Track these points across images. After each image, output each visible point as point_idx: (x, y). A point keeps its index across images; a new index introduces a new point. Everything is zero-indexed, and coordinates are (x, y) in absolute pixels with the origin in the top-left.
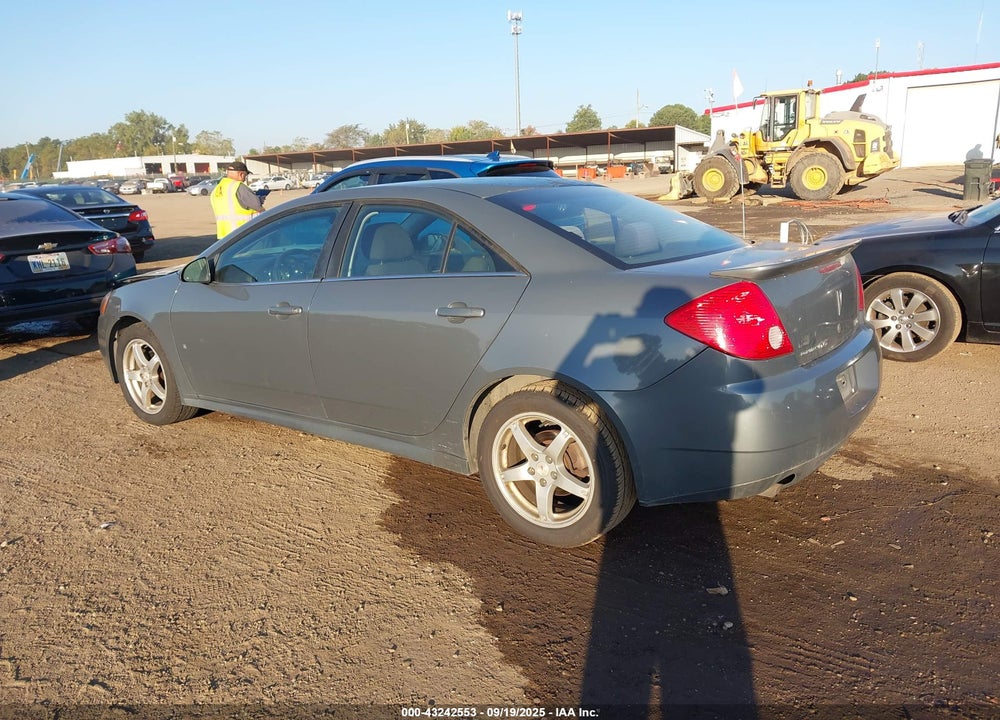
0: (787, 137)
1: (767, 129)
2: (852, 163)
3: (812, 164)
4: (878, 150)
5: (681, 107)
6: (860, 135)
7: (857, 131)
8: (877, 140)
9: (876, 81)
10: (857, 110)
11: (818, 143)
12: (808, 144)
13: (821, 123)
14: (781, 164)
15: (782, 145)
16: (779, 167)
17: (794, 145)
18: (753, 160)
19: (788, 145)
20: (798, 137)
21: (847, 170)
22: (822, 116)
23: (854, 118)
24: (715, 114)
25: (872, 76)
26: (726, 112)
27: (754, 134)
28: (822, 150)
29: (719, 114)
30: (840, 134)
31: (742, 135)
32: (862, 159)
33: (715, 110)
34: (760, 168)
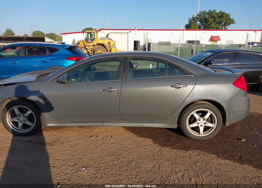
0: (92, 42)
1: (87, 40)
2: (108, 50)
3: (99, 49)
4: (114, 47)
5: (40, 32)
6: (109, 43)
7: (108, 42)
8: (113, 45)
9: (102, 30)
10: (108, 37)
11: (100, 44)
12: (98, 44)
13: (100, 40)
14: (91, 49)
15: (91, 44)
16: (91, 50)
17: (94, 44)
18: (84, 47)
19: (93, 44)
20: (95, 43)
21: (107, 51)
22: (100, 38)
23: (107, 39)
24: (63, 35)
25: (101, 29)
26: (66, 35)
27: (83, 41)
28: (101, 46)
29: (64, 35)
30: (104, 43)
31: (80, 41)
32: (110, 49)
33: (63, 34)
34: (85, 50)
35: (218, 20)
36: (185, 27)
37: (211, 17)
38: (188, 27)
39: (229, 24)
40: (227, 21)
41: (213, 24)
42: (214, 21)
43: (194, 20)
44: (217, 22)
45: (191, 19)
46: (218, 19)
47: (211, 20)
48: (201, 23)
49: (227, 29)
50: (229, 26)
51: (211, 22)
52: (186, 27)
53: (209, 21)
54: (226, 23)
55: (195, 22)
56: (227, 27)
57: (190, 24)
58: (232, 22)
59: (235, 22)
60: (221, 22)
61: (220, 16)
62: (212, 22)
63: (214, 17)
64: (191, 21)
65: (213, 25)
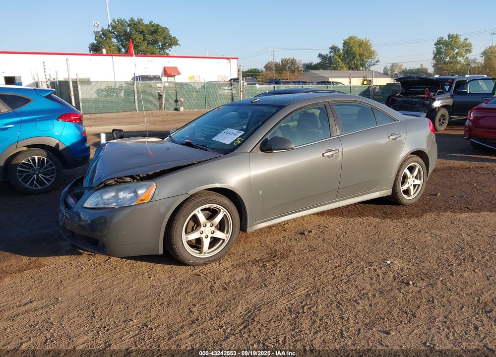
35: (151, 38)
36: (89, 48)
37: (137, 31)
38: (96, 49)
39: (170, 45)
40: (166, 40)
41: (143, 44)
42: (145, 40)
43: (104, 34)
44: (149, 41)
45: (99, 32)
46: (151, 36)
47: (139, 37)
48: (118, 42)
49: (168, 54)
50: (170, 49)
51: (139, 41)
52: (92, 49)
53: (135, 39)
54: (164, 44)
55: (109, 38)
56: (167, 51)
57: (99, 43)
58: (173, 42)
59: (179, 42)
60: (155, 42)
61: (152, 32)
62: (141, 41)
63: (142, 32)
64: (100, 36)
65: (144, 46)
